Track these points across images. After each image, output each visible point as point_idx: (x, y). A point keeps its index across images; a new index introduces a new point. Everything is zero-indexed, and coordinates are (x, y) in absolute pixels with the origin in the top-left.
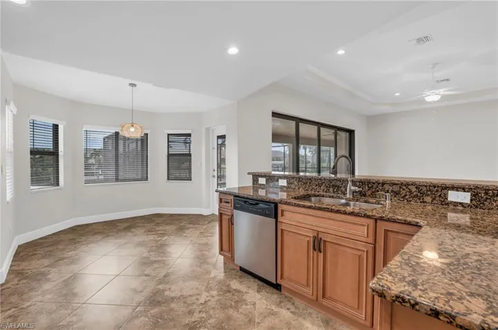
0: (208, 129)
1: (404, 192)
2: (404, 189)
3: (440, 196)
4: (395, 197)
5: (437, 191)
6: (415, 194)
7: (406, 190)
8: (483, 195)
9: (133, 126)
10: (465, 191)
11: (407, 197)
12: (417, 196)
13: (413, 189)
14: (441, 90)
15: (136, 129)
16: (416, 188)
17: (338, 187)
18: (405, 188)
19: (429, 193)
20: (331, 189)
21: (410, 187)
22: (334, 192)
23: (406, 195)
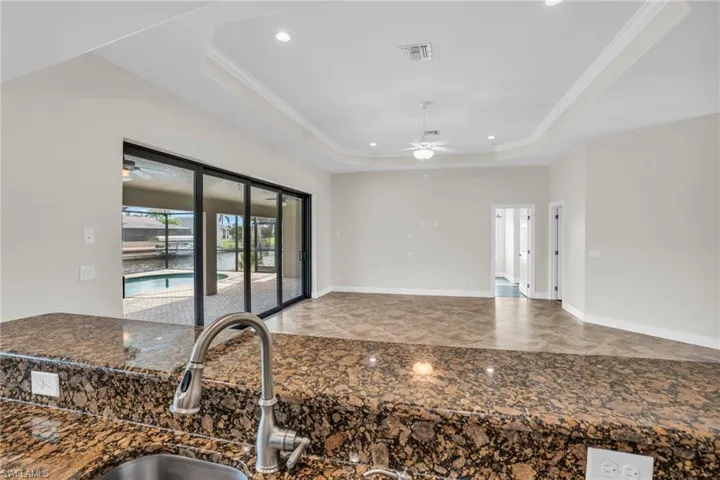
1: (449, 445)
2: (448, 437)
3: (562, 463)
4: (420, 460)
5: (553, 447)
6: (484, 452)
7: (458, 438)
8: (688, 465)
10: (636, 451)
11: (459, 463)
12: (489, 461)
13: (480, 439)
14: (434, 144)
16: (488, 433)
17: (232, 415)
18: (451, 431)
19: (528, 451)
20: (208, 422)
21: (468, 431)
22: (216, 431)
23: (455, 457)
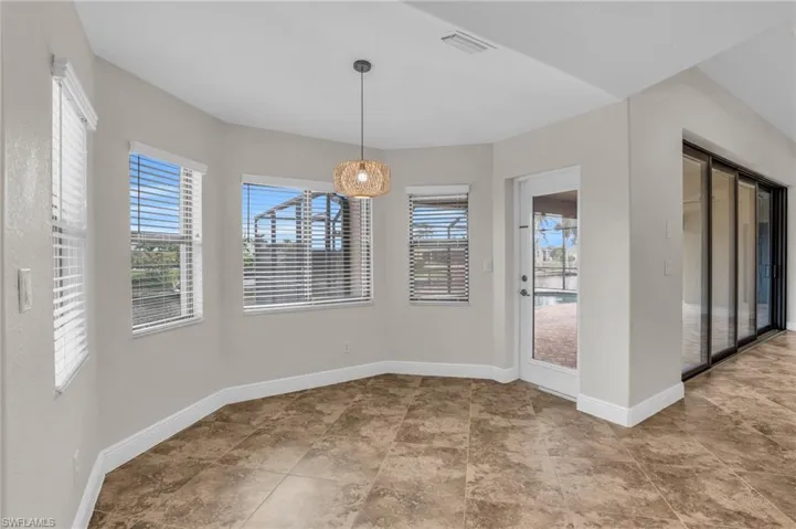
0: (510, 182)
9: (362, 167)
15: (371, 174)
